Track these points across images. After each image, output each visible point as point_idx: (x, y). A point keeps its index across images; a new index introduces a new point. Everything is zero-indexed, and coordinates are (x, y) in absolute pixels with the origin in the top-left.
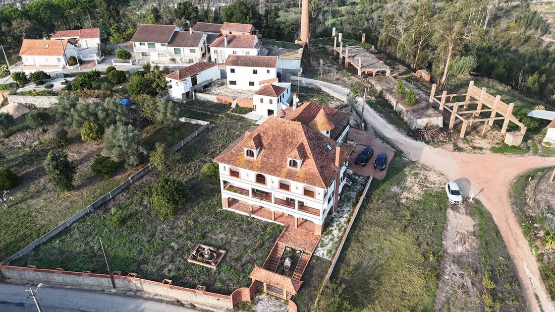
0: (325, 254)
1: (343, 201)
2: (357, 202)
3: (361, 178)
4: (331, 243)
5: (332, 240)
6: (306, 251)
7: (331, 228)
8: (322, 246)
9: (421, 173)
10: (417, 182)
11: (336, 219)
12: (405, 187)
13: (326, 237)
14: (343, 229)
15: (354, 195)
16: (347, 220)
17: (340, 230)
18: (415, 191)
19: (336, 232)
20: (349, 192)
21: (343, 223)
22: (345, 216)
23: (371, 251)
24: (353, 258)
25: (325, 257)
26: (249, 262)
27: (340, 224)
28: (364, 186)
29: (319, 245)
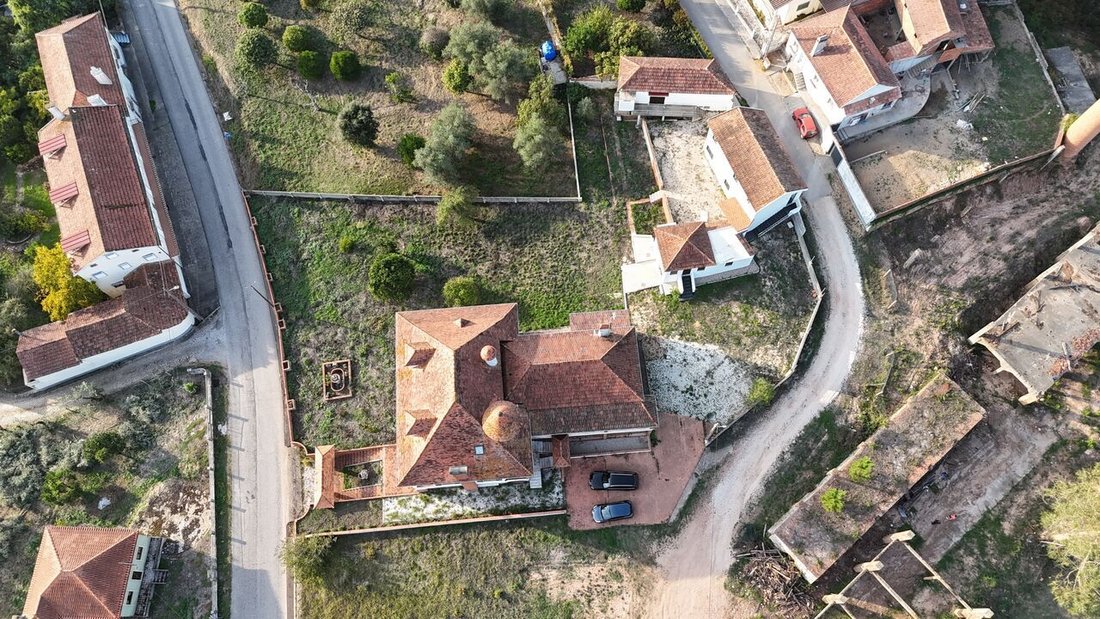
0: (389, 512)
1: (495, 492)
2: (501, 513)
3: (561, 496)
4: (411, 510)
5: (417, 509)
6: (384, 488)
7: (436, 500)
8: (400, 502)
9: (624, 584)
10: (594, 583)
11: (455, 498)
12: (571, 569)
13: (419, 500)
14: (440, 515)
15: (515, 501)
16: (461, 513)
17: (437, 512)
18: (567, 586)
19: (431, 508)
20: (517, 493)
21: (452, 510)
22: (465, 508)
23: (415, 564)
24: (392, 548)
25: (385, 514)
26: (347, 431)
27: (449, 507)
28: (544, 508)
29: (400, 499)
